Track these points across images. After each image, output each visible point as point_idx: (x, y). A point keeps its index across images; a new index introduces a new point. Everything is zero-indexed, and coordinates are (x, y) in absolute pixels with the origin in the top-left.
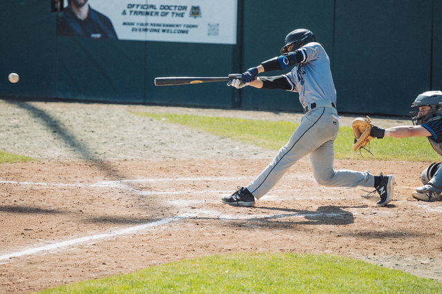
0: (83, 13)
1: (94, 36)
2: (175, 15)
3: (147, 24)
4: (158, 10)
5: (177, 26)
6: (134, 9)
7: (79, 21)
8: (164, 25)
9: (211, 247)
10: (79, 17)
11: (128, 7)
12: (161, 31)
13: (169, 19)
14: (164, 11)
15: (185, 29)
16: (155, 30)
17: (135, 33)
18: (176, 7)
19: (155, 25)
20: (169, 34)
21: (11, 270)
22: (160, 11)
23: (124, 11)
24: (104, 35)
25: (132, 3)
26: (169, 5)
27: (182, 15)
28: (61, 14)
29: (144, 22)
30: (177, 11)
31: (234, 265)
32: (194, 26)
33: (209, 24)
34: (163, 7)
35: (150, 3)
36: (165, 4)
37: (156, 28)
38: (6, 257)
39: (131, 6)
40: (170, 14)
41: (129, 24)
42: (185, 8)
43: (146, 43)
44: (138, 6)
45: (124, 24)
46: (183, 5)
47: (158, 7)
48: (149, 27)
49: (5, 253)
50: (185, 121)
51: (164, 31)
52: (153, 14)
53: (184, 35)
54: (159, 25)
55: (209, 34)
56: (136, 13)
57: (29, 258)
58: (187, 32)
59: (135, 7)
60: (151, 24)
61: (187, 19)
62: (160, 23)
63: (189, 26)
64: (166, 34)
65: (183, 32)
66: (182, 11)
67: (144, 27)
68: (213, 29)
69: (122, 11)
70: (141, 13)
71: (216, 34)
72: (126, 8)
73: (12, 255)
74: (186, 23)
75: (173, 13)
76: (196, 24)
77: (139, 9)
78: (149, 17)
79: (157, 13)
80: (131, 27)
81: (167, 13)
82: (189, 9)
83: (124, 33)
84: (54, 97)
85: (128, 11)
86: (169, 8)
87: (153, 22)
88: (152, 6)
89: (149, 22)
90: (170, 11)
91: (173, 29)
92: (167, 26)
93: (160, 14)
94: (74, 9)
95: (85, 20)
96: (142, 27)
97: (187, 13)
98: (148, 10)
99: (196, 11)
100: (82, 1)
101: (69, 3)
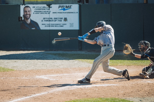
1: (32, 29)
3: (50, 24)
4: (53, 19)
5: (60, 24)
6: (45, 19)
8: (55, 24)
13: (57, 22)
15: (62, 25)
16: (52, 26)
17: (46, 27)
18: (59, 18)
19: (52, 24)
20: (57, 27)
22: (54, 20)
27: (61, 21)
28: (21, 22)
29: (49, 24)
30: (59, 19)
32: (65, 24)
33: (70, 24)
35: (50, 17)
36: (55, 17)
37: (53, 25)
39: (44, 18)
40: (57, 21)
42: (62, 18)
43: (50, 30)
44: (47, 18)
45: (42, 24)
46: (61, 17)
47: (53, 18)
48: (50, 25)
51: (55, 26)
55: (70, 27)
56: (46, 21)
58: (63, 26)
60: (51, 24)
61: (63, 22)
65: (62, 26)
67: (49, 25)
68: (72, 25)
69: (41, 20)
70: (48, 21)
71: (73, 26)
72: (43, 19)
75: (58, 20)
77: (47, 19)
78: (50, 22)
79: (53, 21)
80: (45, 25)
81: (56, 20)
82: (63, 19)
83: (42, 27)
86: (57, 18)
88: (51, 18)
90: (57, 20)
91: (58, 25)
92: (56, 24)
94: (26, 20)
97: (63, 20)
98: (50, 20)
99: (66, 19)
100: (28, 17)
101: (24, 18)
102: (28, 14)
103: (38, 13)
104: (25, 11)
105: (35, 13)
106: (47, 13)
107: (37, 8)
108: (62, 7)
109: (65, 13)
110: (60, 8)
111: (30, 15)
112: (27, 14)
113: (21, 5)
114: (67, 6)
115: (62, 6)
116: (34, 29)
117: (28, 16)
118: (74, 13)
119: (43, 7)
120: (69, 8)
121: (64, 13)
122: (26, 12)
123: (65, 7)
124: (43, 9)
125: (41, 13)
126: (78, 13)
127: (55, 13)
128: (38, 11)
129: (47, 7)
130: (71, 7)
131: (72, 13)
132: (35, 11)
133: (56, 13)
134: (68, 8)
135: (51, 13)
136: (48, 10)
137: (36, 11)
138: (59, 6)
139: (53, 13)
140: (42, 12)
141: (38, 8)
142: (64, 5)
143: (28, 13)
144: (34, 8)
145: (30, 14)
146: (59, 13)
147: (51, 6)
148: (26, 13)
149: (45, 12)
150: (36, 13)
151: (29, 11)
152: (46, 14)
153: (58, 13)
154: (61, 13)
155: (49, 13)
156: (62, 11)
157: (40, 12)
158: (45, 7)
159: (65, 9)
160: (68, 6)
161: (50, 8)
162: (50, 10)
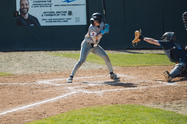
0: (27, 16)
2: (62, 15)
3: (51, 19)
4: (55, 13)
6: (46, 14)
7: (25, 20)
8: (58, 19)
10: (25, 18)
11: (44, 13)
12: (57, 22)
13: (60, 17)
14: (58, 14)
15: (67, 20)
16: (55, 21)
17: (47, 23)
18: (62, 12)
19: (54, 19)
20: (60, 23)
21: (8, 118)
22: (56, 14)
23: (42, 15)
24: (35, 25)
25: (45, 11)
26: (60, 11)
27: (65, 15)
28: (18, 17)
29: (50, 19)
30: (63, 13)
32: (70, 19)
33: (76, 18)
34: (57, 12)
35: (52, 11)
36: (58, 11)
37: (55, 20)
38: (6, 113)
39: (45, 13)
40: (60, 15)
41: (44, 20)
42: (66, 12)
43: (52, 27)
45: (43, 20)
47: (55, 12)
48: (52, 20)
49: (5, 111)
50: (69, 56)
51: (58, 21)
52: (54, 15)
53: (66, 22)
54: (56, 19)
55: (76, 22)
56: (47, 15)
57: (14, 113)
58: (67, 21)
59: (47, 13)
60: (53, 19)
61: (67, 16)
62: (56, 18)
63: (68, 19)
65: (66, 21)
66: (65, 13)
67: (51, 21)
68: (77, 19)
70: (49, 15)
71: (79, 21)
72: (43, 14)
73: (7, 112)
74: (67, 18)
75: (61, 14)
76: (70, 18)
77: (48, 14)
78: (52, 16)
79: (55, 15)
80: (46, 21)
81: (59, 14)
83: (43, 23)
84: (17, 50)
86: (60, 12)
87: (54, 18)
88: (53, 12)
89: (52, 18)
90: (60, 14)
91: (62, 20)
92: (59, 19)
93: (56, 15)
95: (27, 19)
96: (50, 20)
97: (67, 14)
98: (52, 14)
99: (70, 13)
100: (26, 12)
101: (21, 13)
102: (26, 8)
103: (37, 6)
104: (21, 5)
105: (33, 6)
107: (36, 1)
109: (70, 5)
111: (28, 9)
112: (24, 8)
116: (33, 25)
117: (26, 10)
118: (80, 5)
121: (68, 5)
122: (23, 5)
124: (42, 2)
125: (41, 7)
126: (85, 5)
127: (57, 5)
128: (38, 4)
131: (78, 5)
132: (33, 5)
133: (59, 5)
135: (53, 6)
136: (50, 3)
137: (35, 4)
139: (55, 6)
140: (42, 5)
143: (25, 7)
144: (33, 1)
145: (28, 7)
146: (62, 5)
148: (22, 7)
149: (45, 4)
150: (35, 7)
151: (26, 5)
152: (47, 7)
153: (61, 5)
154: (64, 5)
155: (50, 6)
156: (66, 3)
157: (40, 4)
159: (70, 1)
162: (51, 3)
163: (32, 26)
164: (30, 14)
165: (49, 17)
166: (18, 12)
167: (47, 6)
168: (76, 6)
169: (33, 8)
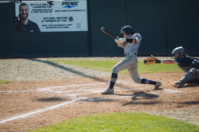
0: (26, 22)
1: (31, 31)
2: (63, 21)
3: (52, 25)
4: (56, 19)
5: (64, 25)
6: (46, 19)
8: (59, 25)
9: (87, 112)
10: (24, 24)
13: (61, 23)
15: (67, 26)
16: (55, 27)
17: (47, 29)
18: (63, 17)
19: (55, 25)
21: (7, 126)
22: (57, 20)
23: (42, 21)
24: (35, 31)
25: (45, 17)
27: (66, 21)
28: (17, 23)
29: (51, 24)
30: (63, 19)
31: (96, 118)
32: (71, 25)
33: (77, 24)
34: (58, 18)
35: (52, 17)
37: (56, 26)
38: (5, 121)
39: (45, 18)
41: (45, 26)
42: (67, 18)
45: (43, 26)
46: (66, 16)
47: (56, 18)
48: (53, 26)
50: (70, 63)
51: (59, 27)
52: (54, 21)
56: (47, 21)
58: (68, 27)
60: (54, 25)
61: (68, 22)
62: (57, 24)
63: (69, 25)
64: (60, 28)
65: (66, 27)
66: (65, 19)
67: (51, 26)
68: (78, 25)
70: (49, 21)
71: (80, 27)
73: (7, 120)
74: (67, 24)
77: (48, 19)
78: (52, 22)
79: (56, 21)
80: (46, 26)
81: (60, 20)
82: (68, 18)
83: (43, 29)
84: (16, 56)
85: (44, 20)
86: (60, 18)
88: (54, 18)
90: (61, 20)
91: (62, 26)
92: (60, 25)
94: (22, 21)
95: (27, 25)
97: (68, 20)
98: (52, 20)
99: (71, 19)
100: (25, 18)
101: (20, 18)
102: (25, 14)
103: (37, 12)
104: (21, 10)
105: (33, 11)
106: (49, 11)
107: (35, 6)
108: (66, 4)
109: (70, 11)
110: (64, 5)
111: (27, 14)
112: (23, 14)
113: (16, 3)
114: (72, 2)
115: (66, 2)
117: (25, 15)
118: (82, 10)
119: (43, 5)
120: (75, 5)
121: (69, 11)
122: (23, 10)
123: (70, 4)
124: (43, 7)
125: (41, 12)
126: (86, 10)
127: (57, 11)
128: (38, 10)
129: (48, 4)
130: (78, 3)
131: (79, 10)
132: (33, 10)
133: (59, 11)
134: (73, 6)
135: (53, 11)
136: (50, 8)
137: (35, 10)
138: (63, 3)
139: (56, 11)
140: (42, 11)
141: (37, 6)
142: (69, 1)
143: (25, 12)
144: (32, 6)
145: (28, 13)
146: (63, 11)
147: (52, 3)
148: (22, 12)
149: (45, 10)
150: (34, 12)
151: (26, 10)
153: (61, 11)
154: (65, 11)
155: (51, 12)
156: (67, 9)
157: (40, 10)
158: (45, 4)
159: (71, 6)
160: (74, 2)
161: (52, 6)
162: (52, 8)
163: (32, 32)
164: (30, 20)
165: (50, 23)
166: (17, 18)
167: (47, 12)
168: (77, 12)
169: (33, 13)
